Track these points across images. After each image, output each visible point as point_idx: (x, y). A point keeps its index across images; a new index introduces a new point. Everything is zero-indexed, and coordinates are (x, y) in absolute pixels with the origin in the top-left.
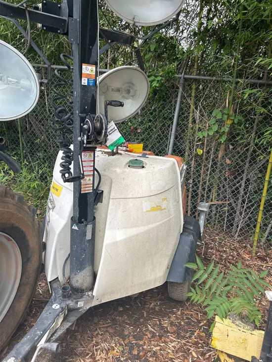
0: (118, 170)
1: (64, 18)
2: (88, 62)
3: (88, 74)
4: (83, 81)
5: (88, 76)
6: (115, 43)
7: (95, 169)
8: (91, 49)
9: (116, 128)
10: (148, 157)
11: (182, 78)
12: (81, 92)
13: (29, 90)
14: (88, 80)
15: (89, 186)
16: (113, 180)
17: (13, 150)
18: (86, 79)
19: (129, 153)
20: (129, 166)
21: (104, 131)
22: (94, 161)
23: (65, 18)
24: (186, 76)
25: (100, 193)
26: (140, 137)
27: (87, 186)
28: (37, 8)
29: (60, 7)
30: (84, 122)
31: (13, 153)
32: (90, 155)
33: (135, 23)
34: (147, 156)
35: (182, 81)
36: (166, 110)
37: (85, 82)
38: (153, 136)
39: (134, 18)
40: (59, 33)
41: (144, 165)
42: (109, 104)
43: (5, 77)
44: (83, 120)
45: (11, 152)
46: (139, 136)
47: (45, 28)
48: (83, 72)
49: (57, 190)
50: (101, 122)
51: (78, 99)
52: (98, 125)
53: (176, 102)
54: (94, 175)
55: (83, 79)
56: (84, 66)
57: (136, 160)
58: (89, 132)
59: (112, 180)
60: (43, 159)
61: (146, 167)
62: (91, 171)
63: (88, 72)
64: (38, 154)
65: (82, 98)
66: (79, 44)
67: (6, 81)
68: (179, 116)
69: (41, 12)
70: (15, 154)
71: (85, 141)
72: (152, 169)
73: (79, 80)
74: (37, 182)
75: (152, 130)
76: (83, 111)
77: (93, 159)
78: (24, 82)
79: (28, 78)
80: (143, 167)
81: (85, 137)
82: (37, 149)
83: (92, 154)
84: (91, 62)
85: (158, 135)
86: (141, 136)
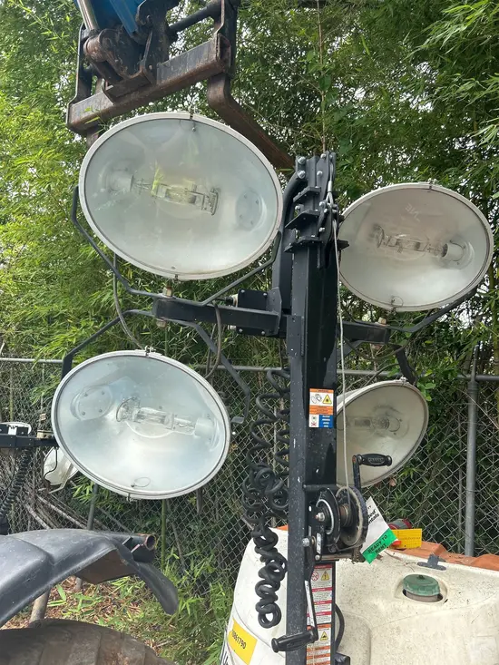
0: (382, 605)
1: (273, 313)
2: (320, 386)
3: (320, 407)
4: (311, 420)
5: (320, 410)
6: (360, 342)
7: (336, 609)
8: (326, 363)
9: (378, 512)
10: (443, 568)
11: (473, 380)
12: (308, 441)
13: (209, 438)
14: (321, 418)
15: (324, 652)
16: (375, 633)
17: (146, 518)
18: (318, 416)
19: (398, 554)
20: (405, 592)
21: (360, 527)
22: (333, 589)
23: (277, 313)
24: (479, 377)
25: (342, 663)
26: (398, 498)
27: (319, 653)
28: (230, 302)
29: (266, 297)
30: (313, 504)
31: (147, 524)
32: (325, 574)
33: (395, 308)
34: (440, 563)
35: (472, 386)
36: (447, 441)
37: (314, 421)
38: (425, 496)
39: (392, 301)
40: (264, 336)
41: (442, 593)
42: (362, 463)
43: (170, 416)
44: (311, 498)
45: (144, 522)
46: (393, 493)
47: (241, 330)
48: (311, 403)
49: (244, 644)
50: (352, 505)
51: (302, 456)
52: (346, 511)
53: (466, 426)
54: (333, 624)
55: (311, 416)
56: (313, 394)
57: (421, 577)
58: (328, 527)
59: (369, 632)
60: (201, 537)
61: (449, 596)
62: (327, 613)
63: (320, 404)
64: (192, 527)
65: (309, 452)
66: (303, 356)
67: (170, 424)
68: (477, 455)
69: (236, 308)
70: (149, 526)
71: (319, 548)
72: (465, 604)
73: (303, 418)
74: (191, 600)
75: (421, 481)
76: (311, 479)
77: (330, 585)
78: (203, 425)
79: (210, 416)
80: (440, 597)
81: (319, 538)
82: (190, 516)
83: (330, 572)
84: (324, 385)
85: (436, 493)
86: (399, 494)
